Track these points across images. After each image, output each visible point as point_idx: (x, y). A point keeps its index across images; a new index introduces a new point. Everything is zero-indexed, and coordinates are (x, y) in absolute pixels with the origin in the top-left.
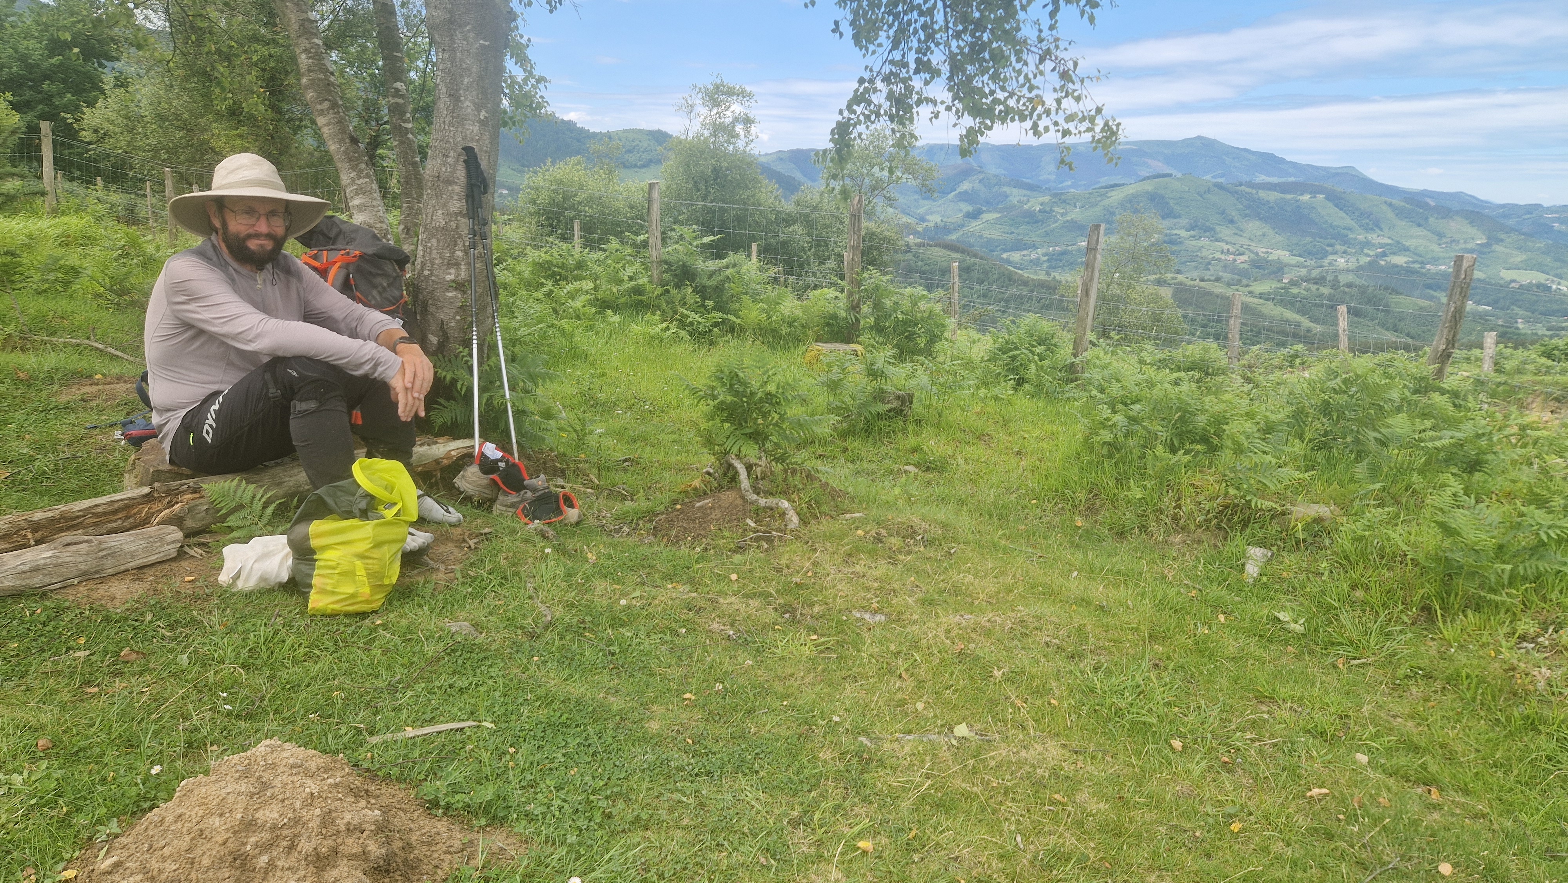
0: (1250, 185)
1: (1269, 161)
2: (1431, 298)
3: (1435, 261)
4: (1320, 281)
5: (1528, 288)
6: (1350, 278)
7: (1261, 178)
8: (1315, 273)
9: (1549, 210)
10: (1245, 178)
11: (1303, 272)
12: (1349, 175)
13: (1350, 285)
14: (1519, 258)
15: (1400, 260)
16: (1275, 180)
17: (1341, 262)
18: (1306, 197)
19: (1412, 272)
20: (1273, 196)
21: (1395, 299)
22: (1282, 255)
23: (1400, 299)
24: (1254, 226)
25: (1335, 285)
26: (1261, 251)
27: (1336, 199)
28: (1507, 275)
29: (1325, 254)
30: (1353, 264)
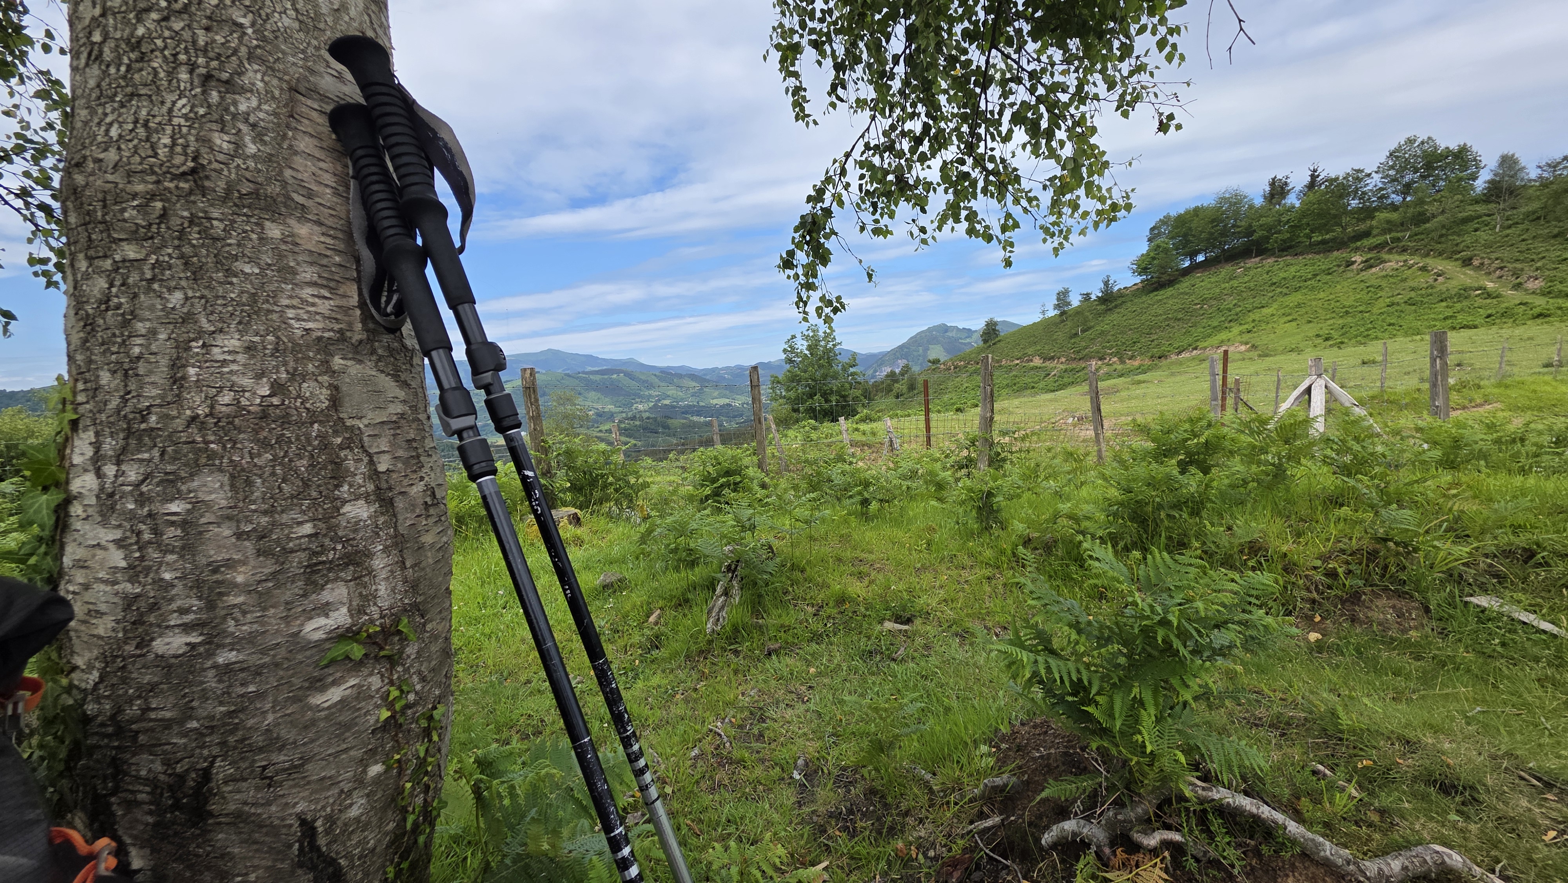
0: (584, 373)
1: (591, 359)
2: (686, 418)
3: (682, 400)
4: (633, 418)
5: (722, 407)
6: (647, 414)
7: (589, 369)
8: (630, 415)
9: (722, 369)
10: (580, 370)
11: (624, 415)
12: (631, 362)
13: (648, 418)
14: (716, 394)
15: (667, 402)
16: (596, 369)
17: (641, 407)
18: (615, 376)
19: (674, 407)
20: (598, 377)
21: (670, 421)
22: (610, 407)
23: (673, 421)
24: (592, 394)
25: (641, 419)
26: (600, 407)
27: (628, 375)
28: (715, 402)
29: (632, 404)
30: (646, 407)
